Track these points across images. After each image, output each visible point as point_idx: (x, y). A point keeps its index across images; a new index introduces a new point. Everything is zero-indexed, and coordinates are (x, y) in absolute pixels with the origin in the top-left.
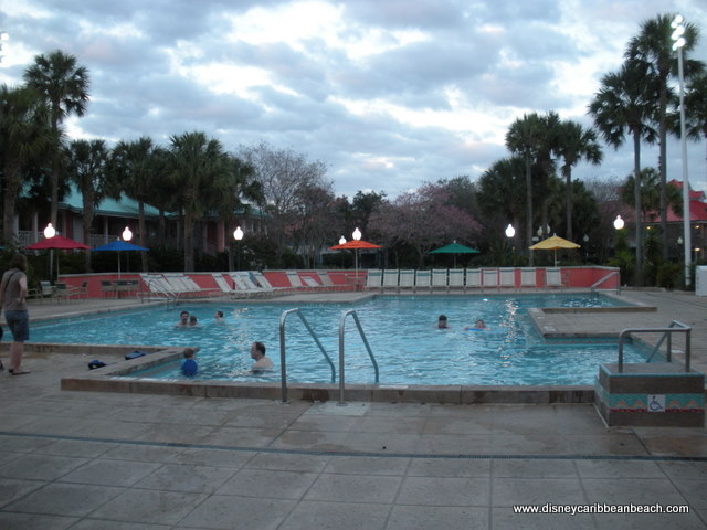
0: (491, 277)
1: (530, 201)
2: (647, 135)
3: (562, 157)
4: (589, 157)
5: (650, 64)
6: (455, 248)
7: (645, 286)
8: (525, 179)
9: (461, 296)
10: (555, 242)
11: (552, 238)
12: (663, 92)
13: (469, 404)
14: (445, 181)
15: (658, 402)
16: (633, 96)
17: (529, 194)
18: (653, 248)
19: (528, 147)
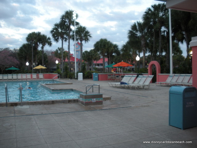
0: (24, 76)
1: (33, 55)
2: (65, 39)
3: (41, 44)
4: (48, 44)
5: (67, 22)
6: (13, 68)
7: (65, 78)
8: (31, 49)
9: (21, 81)
10: (40, 67)
11: (39, 66)
12: (69, 29)
13: (51, 104)
14: (2, 49)
15: (94, 100)
16: (62, 29)
17: (33, 54)
18: (66, 69)
19: (32, 41)
